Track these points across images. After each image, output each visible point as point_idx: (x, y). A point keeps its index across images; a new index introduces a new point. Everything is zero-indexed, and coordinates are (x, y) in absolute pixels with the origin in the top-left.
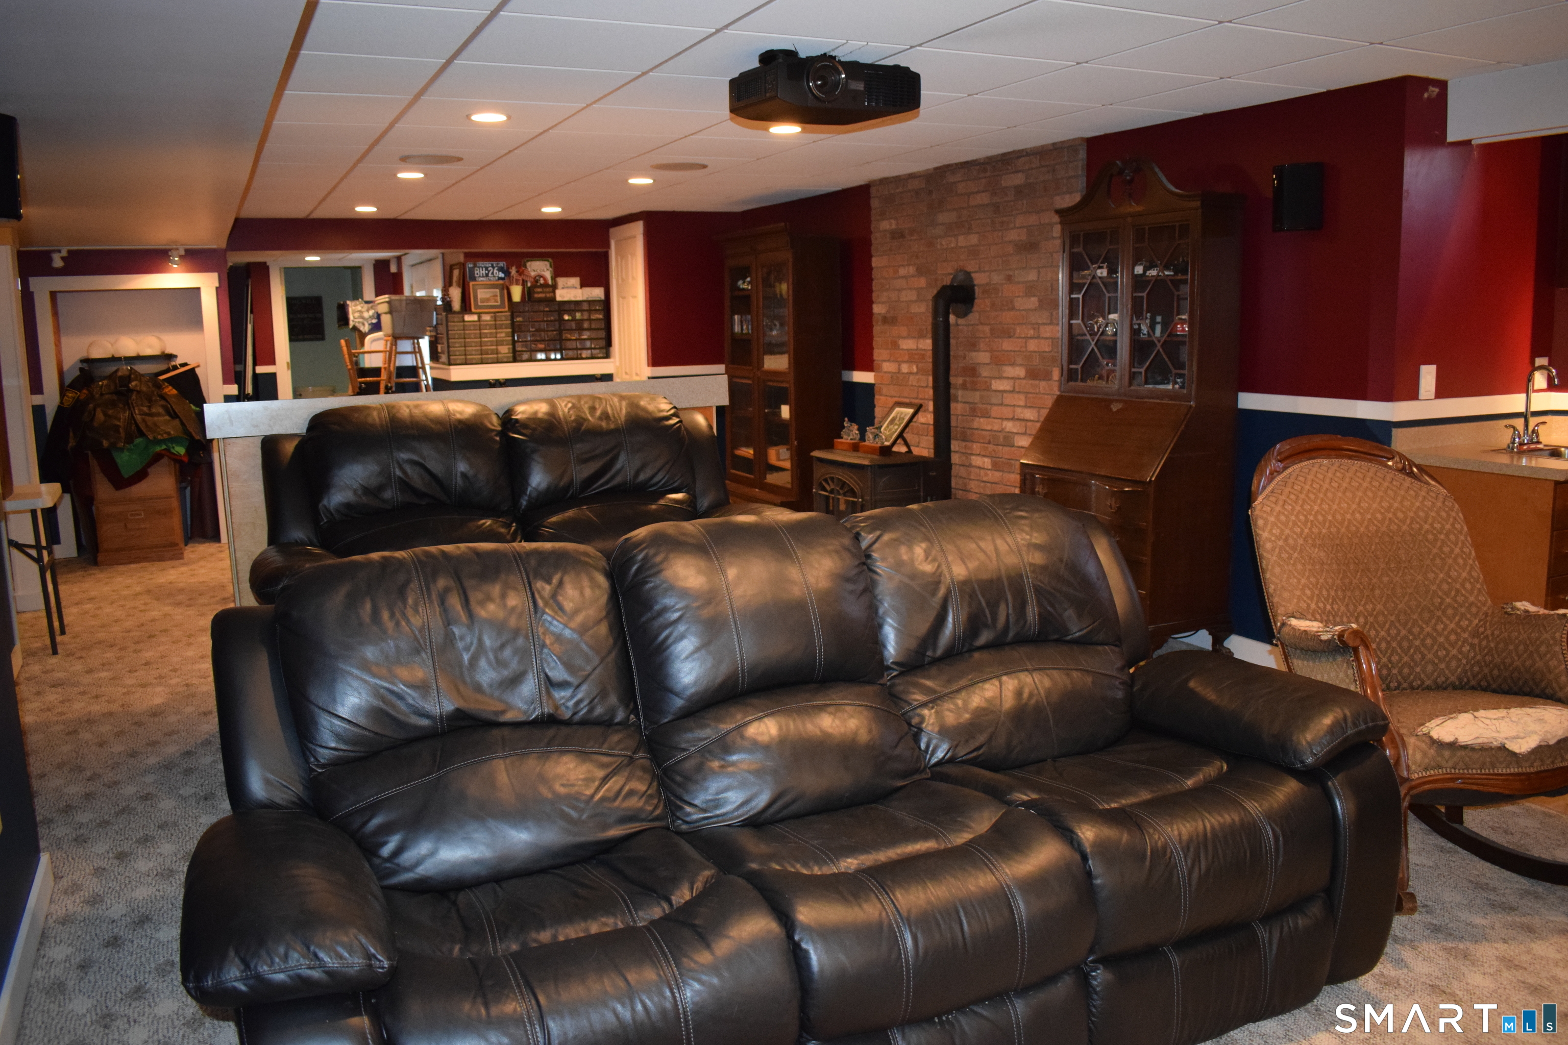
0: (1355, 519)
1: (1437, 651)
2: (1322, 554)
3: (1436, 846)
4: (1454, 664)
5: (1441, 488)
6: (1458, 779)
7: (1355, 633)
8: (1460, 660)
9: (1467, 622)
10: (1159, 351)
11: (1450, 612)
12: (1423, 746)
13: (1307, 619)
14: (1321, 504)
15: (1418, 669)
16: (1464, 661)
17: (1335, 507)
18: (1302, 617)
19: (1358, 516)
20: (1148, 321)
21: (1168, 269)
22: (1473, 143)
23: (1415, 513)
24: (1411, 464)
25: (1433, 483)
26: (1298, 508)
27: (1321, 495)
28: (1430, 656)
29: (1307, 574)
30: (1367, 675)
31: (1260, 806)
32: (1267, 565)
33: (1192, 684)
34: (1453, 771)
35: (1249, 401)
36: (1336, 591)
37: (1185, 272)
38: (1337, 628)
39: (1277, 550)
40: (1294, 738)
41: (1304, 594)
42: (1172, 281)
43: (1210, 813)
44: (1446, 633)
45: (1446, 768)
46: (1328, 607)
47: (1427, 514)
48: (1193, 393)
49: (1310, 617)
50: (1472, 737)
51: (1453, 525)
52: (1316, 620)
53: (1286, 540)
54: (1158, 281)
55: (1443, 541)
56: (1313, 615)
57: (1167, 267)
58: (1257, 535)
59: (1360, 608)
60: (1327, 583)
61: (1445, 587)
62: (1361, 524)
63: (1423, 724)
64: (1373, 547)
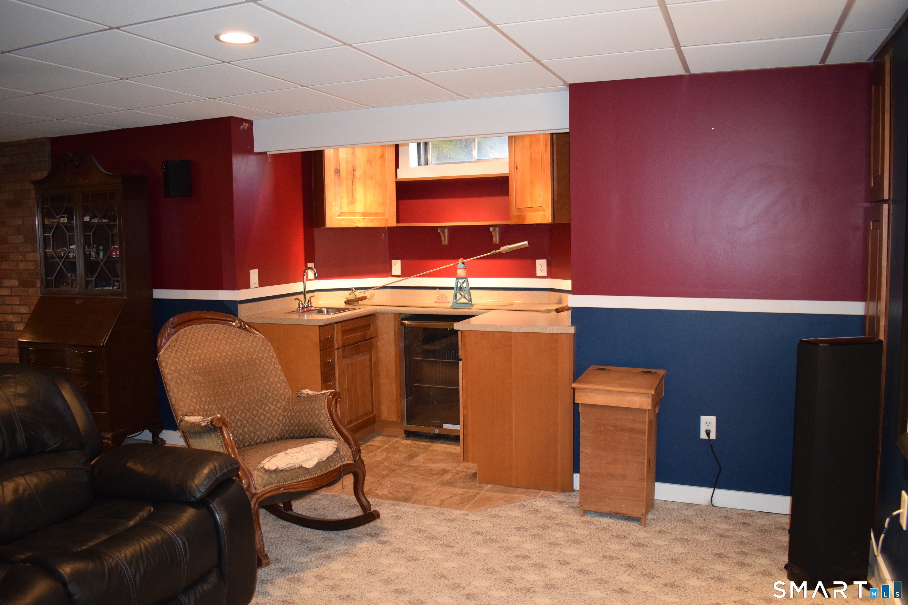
0: (217, 357)
1: (267, 422)
2: (200, 378)
3: (280, 525)
4: (276, 427)
5: (261, 335)
6: (281, 488)
7: (219, 419)
8: (279, 425)
9: (280, 404)
10: (102, 267)
11: (271, 400)
12: (262, 474)
13: (194, 416)
14: (198, 350)
15: (258, 433)
16: (281, 425)
17: (205, 351)
18: (192, 414)
19: (218, 354)
20: (94, 250)
21: (105, 219)
22: (268, 153)
23: (248, 349)
24: (245, 323)
25: (257, 332)
26: (184, 354)
27: (197, 345)
28: (264, 425)
29: (193, 390)
30: (228, 441)
31: (173, 527)
32: (169, 388)
33: (129, 464)
34: (278, 484)
35: (159, 294)
36: (210, 397)
37: (115, 220)
38: (210, 418)
39: (175, 379)
40: (189, 484)
41: (192, 402)
42: (106, 225)
43: (143, 539)
44: (270, 411)
45: (275, 483)
46: (206, 407)
47: (254, 349)
48: (125, 292)
49: (196, 414)
50: (286, 464)
51: (268, 354)
52: (200, 415)
53: (179, 372)
54: (99, 226)
55: (264, 363)
56: (198, 413)
57: (104, 217)
58: (162, 371)
59: (224, 405)
60: (204, 393)
61: (268, 387)
62: (220, 359)
63: (260, 463)
64: (228, 371)
